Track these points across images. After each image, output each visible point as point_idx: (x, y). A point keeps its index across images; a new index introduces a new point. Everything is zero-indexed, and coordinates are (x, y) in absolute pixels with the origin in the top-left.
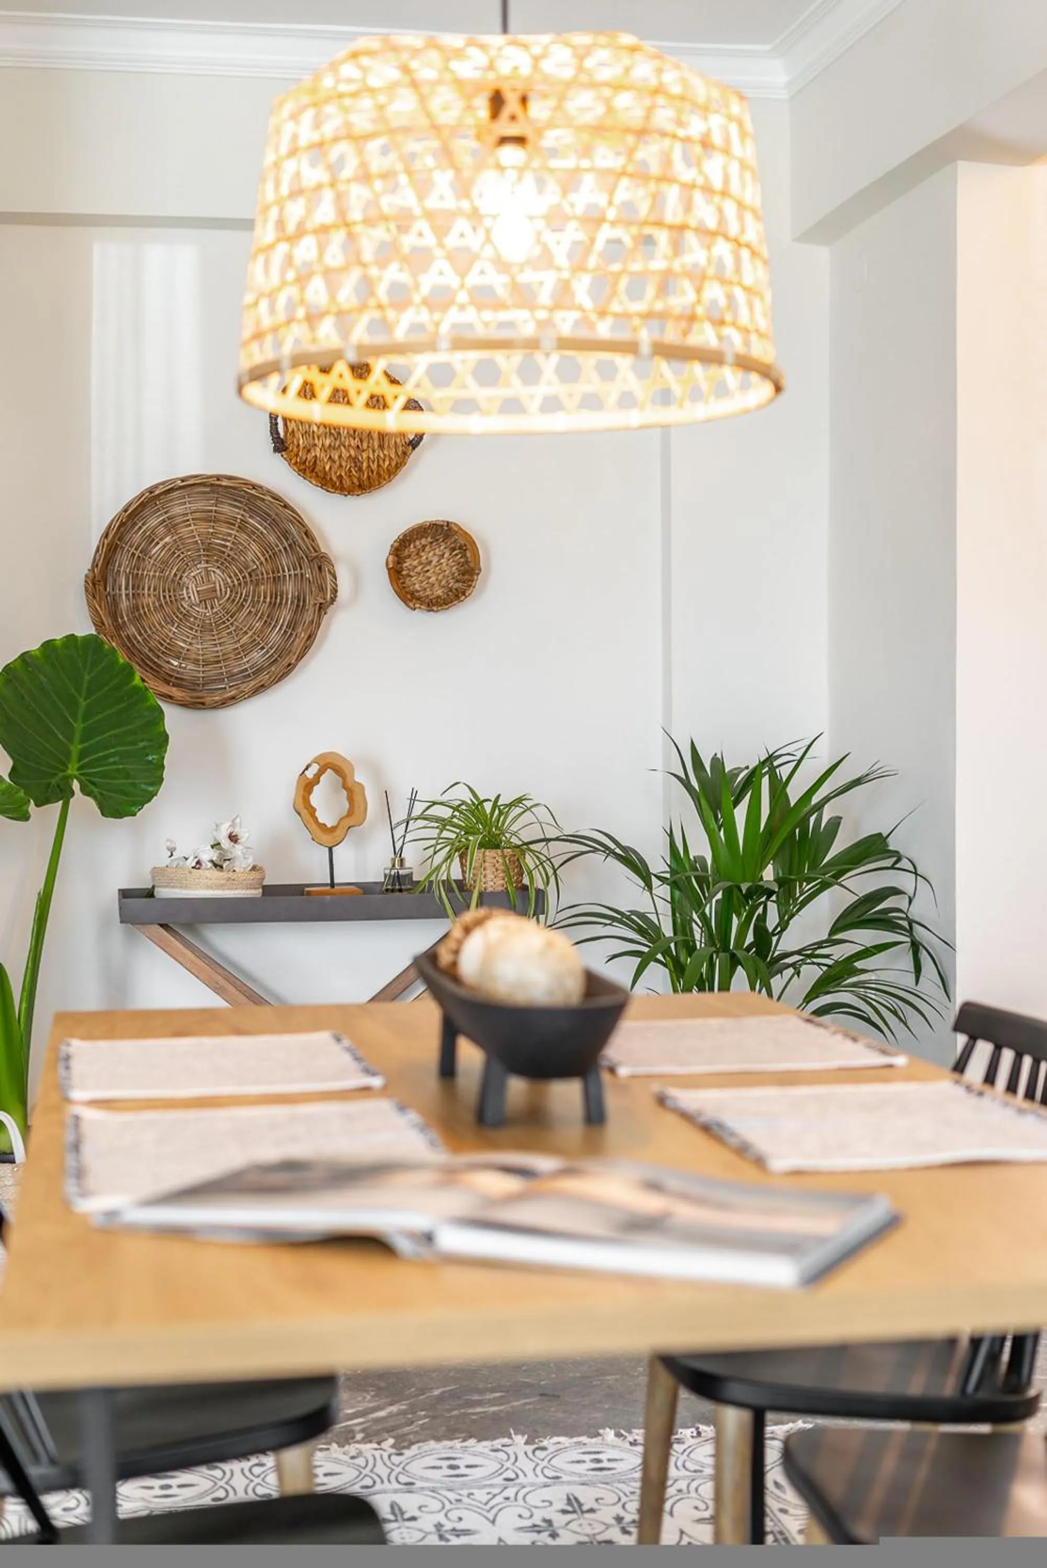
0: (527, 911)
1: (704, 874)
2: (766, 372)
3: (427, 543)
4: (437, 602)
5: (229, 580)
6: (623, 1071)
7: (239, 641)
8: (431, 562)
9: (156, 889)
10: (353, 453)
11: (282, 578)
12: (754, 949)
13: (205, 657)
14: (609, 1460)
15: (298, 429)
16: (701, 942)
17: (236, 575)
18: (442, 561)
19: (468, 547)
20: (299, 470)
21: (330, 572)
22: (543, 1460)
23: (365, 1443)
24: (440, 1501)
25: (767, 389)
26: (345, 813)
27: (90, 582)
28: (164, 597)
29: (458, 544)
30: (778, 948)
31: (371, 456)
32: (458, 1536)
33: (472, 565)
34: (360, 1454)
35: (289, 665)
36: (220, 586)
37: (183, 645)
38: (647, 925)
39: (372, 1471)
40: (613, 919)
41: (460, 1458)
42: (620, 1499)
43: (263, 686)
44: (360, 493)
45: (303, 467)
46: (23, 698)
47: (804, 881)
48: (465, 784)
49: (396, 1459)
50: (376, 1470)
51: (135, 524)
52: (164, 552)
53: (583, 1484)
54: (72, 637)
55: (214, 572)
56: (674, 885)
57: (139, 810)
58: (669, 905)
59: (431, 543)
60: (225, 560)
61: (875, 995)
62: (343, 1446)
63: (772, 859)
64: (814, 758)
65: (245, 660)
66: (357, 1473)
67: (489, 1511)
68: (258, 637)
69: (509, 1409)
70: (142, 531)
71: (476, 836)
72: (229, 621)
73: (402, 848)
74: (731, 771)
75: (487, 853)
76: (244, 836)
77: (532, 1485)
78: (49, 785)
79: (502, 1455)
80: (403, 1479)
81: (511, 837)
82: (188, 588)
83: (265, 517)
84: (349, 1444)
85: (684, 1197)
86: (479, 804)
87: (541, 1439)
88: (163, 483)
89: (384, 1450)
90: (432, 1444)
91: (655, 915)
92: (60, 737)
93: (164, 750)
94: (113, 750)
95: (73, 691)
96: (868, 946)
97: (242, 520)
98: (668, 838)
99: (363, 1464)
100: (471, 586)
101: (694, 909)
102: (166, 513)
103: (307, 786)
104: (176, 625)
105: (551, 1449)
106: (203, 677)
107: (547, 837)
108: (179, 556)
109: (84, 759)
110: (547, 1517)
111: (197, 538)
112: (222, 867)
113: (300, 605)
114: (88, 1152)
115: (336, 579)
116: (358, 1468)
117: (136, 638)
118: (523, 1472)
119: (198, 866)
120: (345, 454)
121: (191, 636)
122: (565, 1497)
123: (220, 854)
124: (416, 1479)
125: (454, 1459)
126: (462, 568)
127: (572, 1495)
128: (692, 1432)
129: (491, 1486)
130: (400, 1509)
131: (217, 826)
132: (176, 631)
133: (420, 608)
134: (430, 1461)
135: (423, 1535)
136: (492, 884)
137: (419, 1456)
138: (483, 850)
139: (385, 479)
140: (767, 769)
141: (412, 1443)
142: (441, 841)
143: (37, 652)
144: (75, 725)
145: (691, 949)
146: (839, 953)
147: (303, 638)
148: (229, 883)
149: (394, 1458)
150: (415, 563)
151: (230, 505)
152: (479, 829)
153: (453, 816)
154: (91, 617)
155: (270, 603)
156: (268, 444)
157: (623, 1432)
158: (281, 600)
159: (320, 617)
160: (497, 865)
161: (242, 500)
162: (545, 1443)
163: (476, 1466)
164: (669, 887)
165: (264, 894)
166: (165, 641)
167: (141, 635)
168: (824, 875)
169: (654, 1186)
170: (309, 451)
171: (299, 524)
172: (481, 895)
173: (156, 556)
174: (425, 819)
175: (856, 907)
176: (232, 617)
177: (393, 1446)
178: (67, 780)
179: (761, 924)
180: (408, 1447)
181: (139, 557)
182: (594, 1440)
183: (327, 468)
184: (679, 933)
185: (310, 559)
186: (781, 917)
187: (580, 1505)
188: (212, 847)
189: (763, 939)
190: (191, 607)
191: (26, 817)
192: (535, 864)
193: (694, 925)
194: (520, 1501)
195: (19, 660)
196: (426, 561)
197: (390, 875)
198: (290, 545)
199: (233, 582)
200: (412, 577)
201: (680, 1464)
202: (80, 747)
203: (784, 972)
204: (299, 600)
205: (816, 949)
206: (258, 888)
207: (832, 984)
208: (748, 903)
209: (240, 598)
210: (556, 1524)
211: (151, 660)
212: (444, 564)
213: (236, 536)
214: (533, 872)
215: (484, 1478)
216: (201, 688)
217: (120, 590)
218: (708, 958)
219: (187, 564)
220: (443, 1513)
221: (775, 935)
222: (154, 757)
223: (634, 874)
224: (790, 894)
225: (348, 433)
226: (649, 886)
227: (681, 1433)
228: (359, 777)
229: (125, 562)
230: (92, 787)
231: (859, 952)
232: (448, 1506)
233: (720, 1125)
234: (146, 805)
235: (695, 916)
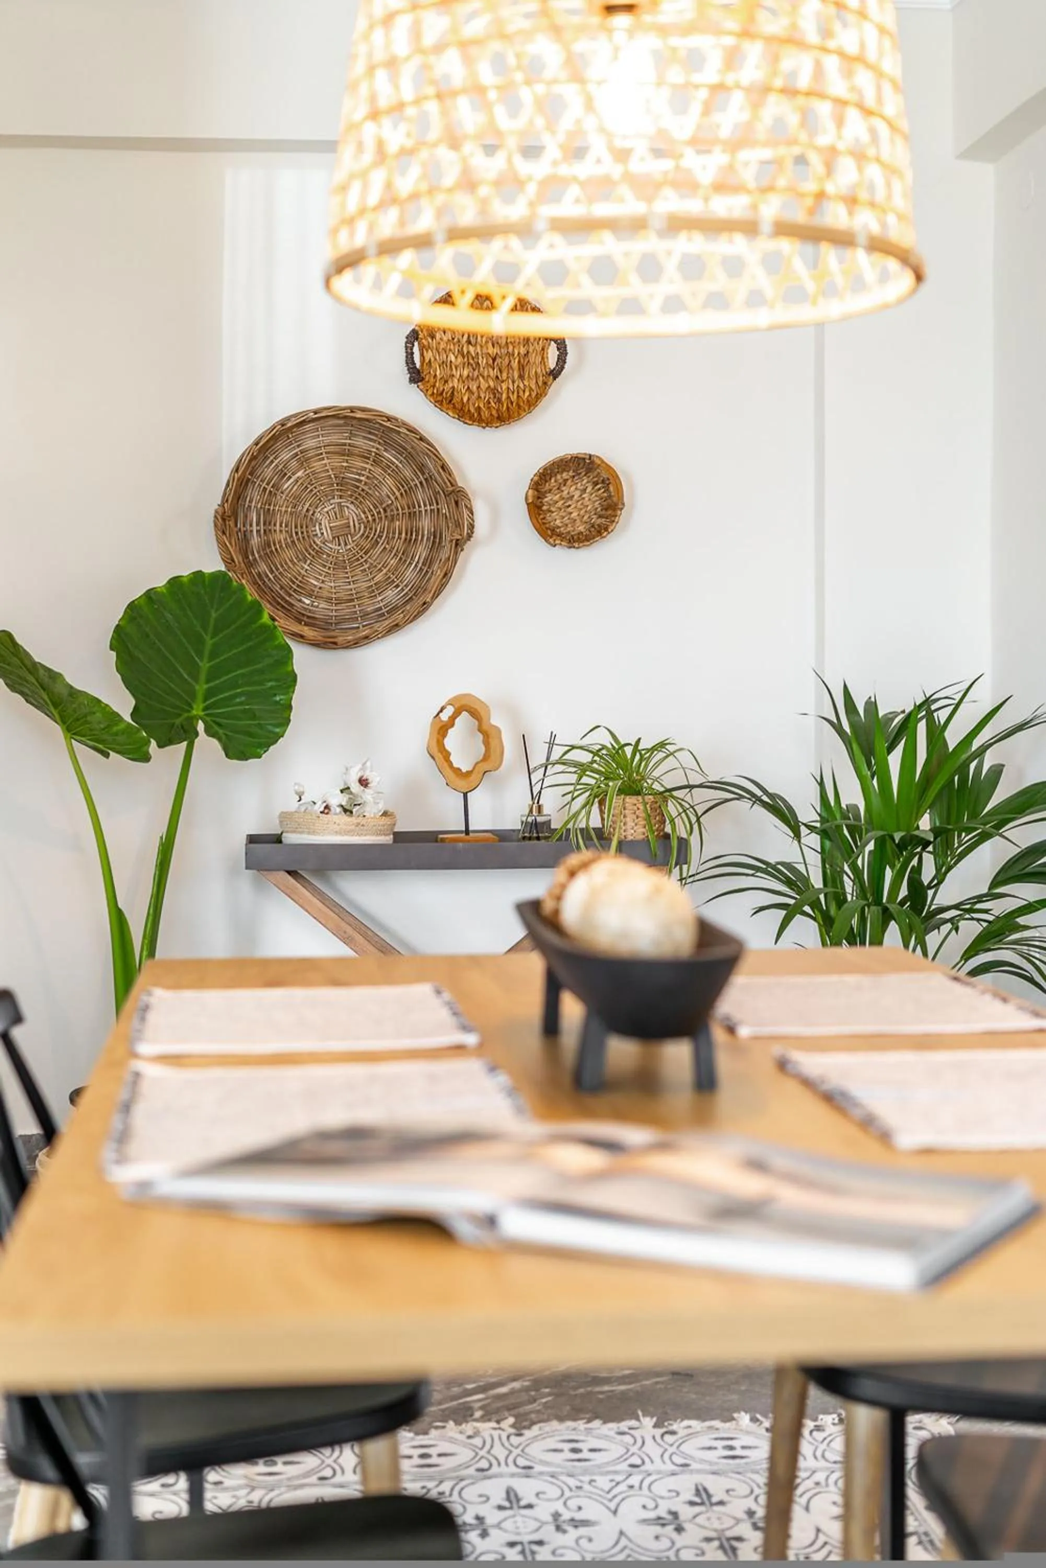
0: (669, 862)
1: (856, 823)
2: (905, 258)
3: (568, 477)
4: (579, 538)
5: (363, 516)
6: (744, 1032)
7: (373, 578)
8: (573, 496)
9: (284, 835)
10: (492, 384)
11: (417, 512)
12: (908, 904)
13: (338, 595)
14: (743, 1447)
15: (435, 359)
16: (852, 895)
17: (370, 510)
18: (584, 496)
19: (611, 481)
20: (436, 402)
21: (466, 507)
22: (672, 1445)
23: (484, 1421)
24: (559, 1487)
25: (908, 279)
26: (481, 758)
27: (219, 518)
28: (297, 533)
29: (602, 479)
30: (934, 902)
31: (511, 387)
32: (576, 1527)
33: (615, 499)
34: (477, 1433)
35: (424, 603)
36: (354, 521)
37: (316, 583)
38: (795, 877)
39: (489, 1452)
40: (757, 869)
41: (582, 1441)
42: (752, 1492)
43: (397, 625)
44: (498, 425)
45: (440, 398)
46: (148, 636)
47: (963, 831)
48: (604, 727)
49: (515, 1440)
50: (492, 1452)
51: (267, 458)
52: (296, 487)
53: (714, 1473)
54: (198, 574)
55: (348, 507)
56: (824, 834)
57: (265, 752)
58: (819, 856)
59: (574, 477)
60: (359, 494)
61: (1039, 953)
62: (460, 1424)
63: (929, 807)
64: (974, 701)
65: (380, 598)
66: (473, 1454)
67: (611, 1500)
68: (393, 574)
69: (639, 1389)
70: (274, 464)
71: (616, 782)
72: (362, 558)
73: (540, 792)
74: (886, 715)
75: (628, 799)
76: (374, 778)
77: (659, 1472)
78: (173, 725)
79: (627, 1439)
80: (522, 1462)
81: (652, 784)
82: (320, 524)
83: (401, 450)
84: (467, 1422)
85: (792, 1178)
86: (620, 748)
87: (671, 1422)
88: (295, 416)
89: (503, 1430)
90: (555, 1424)
91: (803, 865)
92: (186, 676)
93: (292, 690)
94: (239, 690)
95: (199, 629)
96: (1032, 900)
97: (376, 454)
98: (818, 787)
99: (480, 1444)
100: (614, 521)
101: (845, 860)
102: (299, 446)
103: (442, 729)
104: (309, 562)
105: (682, 1433)
106: (336, 616)
107: (691, 783)
108: (312, 490)
109: (211, 698)
110: (674, 1509)
111: (331, 472)
112: (351, 812)
113: (436, 541)
114: (140, 1115)
115: (472, 514)
116: (474, 1448)
117: (267, 576)
118: (650, 1458)
119: (326, 811)
120: (484, 385)
121: (324, 574)
122: (693, 1487)
123: (350, 798)
124: (535, 1463)
125: (576, 1441)
126: (605, 503)
127: (702, 1485)
128: (834, 1419)
129: (616, 1472)
130: (516, 1495)
131: (347, 769)
132: (308, 568)
133: (561, 544)
134: (552, 1443)
135: (537, 1524)
136: (632, 831)
137: (539, 1438)
138: (623, 796)
139: (525, 411)
140: (924, 713)
141: (533, 1423)
142: (578, 787)
143: (163, 588)
144: (201, 664)
145: (840, 900)
146: (999, 907)
147: (439, 575)
148: (357, 828)
149: (513, 1438)
150: (556, 498)
151: (365, 438)
152: (619, 775)
153: (593, 762)
154: (220, 553)
155: (406, 539)
156: (403, 374)
157: (758, 1416)
158: (417, 535)
159: (456, 553)
160: (637, 812)
161: (377, 432)
162: (675, 1427)
163: (600, 1450)
164: (818, 837)
165: (395, 841)
166: (297, 579)
167: (272, 572)
168: (985, 825)
169: (757, 1165)
170: (446, 382)
171: (435, 458)
172: (620, 843)
173: (287, 491)
174: (564, 764)
175: (1018, 860)
176: (366, 553)
177: (513, 1426)
178: (192, 722)
179: (916, 876)
180: (529, 1427)
181: (270, 492)
182: (728, 1425)
183: (465, 399)
184: (830, 884)
185: (446, 493)
186: (938, 870)
187: (709, 1496)
188: (342, 791)
189: (918, 892)
190: (324, 543)
191: (146, 758)
192: (678, 811)
193: (845, 877)
194: (645, 1490)
195: (144, 597)
196: (568, 496)
197: (526, 823)
198: (426, 480)
199: (367, 517)
200: (553, 512)
201: (819, 1454)
202: (205, 686)
203: (942, 928)
204: (435, 537)
205: (976, 903)
206: (389, 835)
207: (993, 941)
208: (903, 854)
209: (375, 534)
210: (682, 1517)
211: (283, 599)
212: (587, 499)
213: (370, 470)
214: (676, 820)
215: (608, 1463)
216: (333, 627)
217: (251, 525)
218: (859, 909)
219: (320, 499)
220: (562, 1501)
221: (931, 888)
222: (282, 697)
223: (779, 822)
224: (948, 845)
225: (487, 363)
226: (797, 835)
227: (822, 1419)
228: (496, 720)
229: (256, 497)
230: (216, 728)
231: (1023, 906)
232: (568, 1493)
233: (844, 1095)
234: (272, 747)
235: (846, 868)
